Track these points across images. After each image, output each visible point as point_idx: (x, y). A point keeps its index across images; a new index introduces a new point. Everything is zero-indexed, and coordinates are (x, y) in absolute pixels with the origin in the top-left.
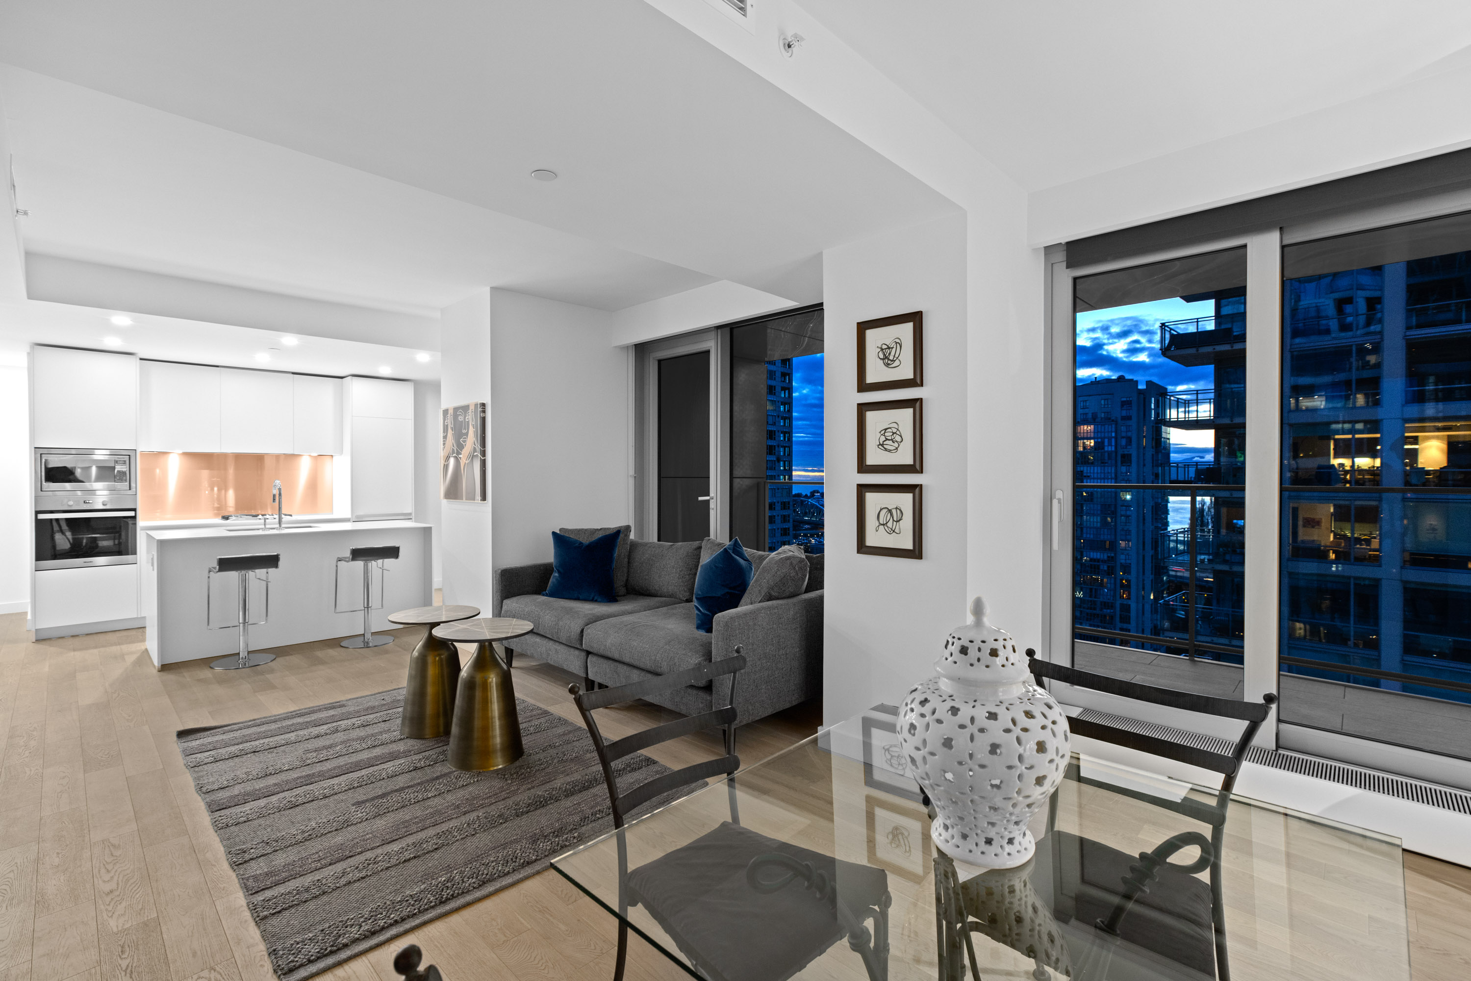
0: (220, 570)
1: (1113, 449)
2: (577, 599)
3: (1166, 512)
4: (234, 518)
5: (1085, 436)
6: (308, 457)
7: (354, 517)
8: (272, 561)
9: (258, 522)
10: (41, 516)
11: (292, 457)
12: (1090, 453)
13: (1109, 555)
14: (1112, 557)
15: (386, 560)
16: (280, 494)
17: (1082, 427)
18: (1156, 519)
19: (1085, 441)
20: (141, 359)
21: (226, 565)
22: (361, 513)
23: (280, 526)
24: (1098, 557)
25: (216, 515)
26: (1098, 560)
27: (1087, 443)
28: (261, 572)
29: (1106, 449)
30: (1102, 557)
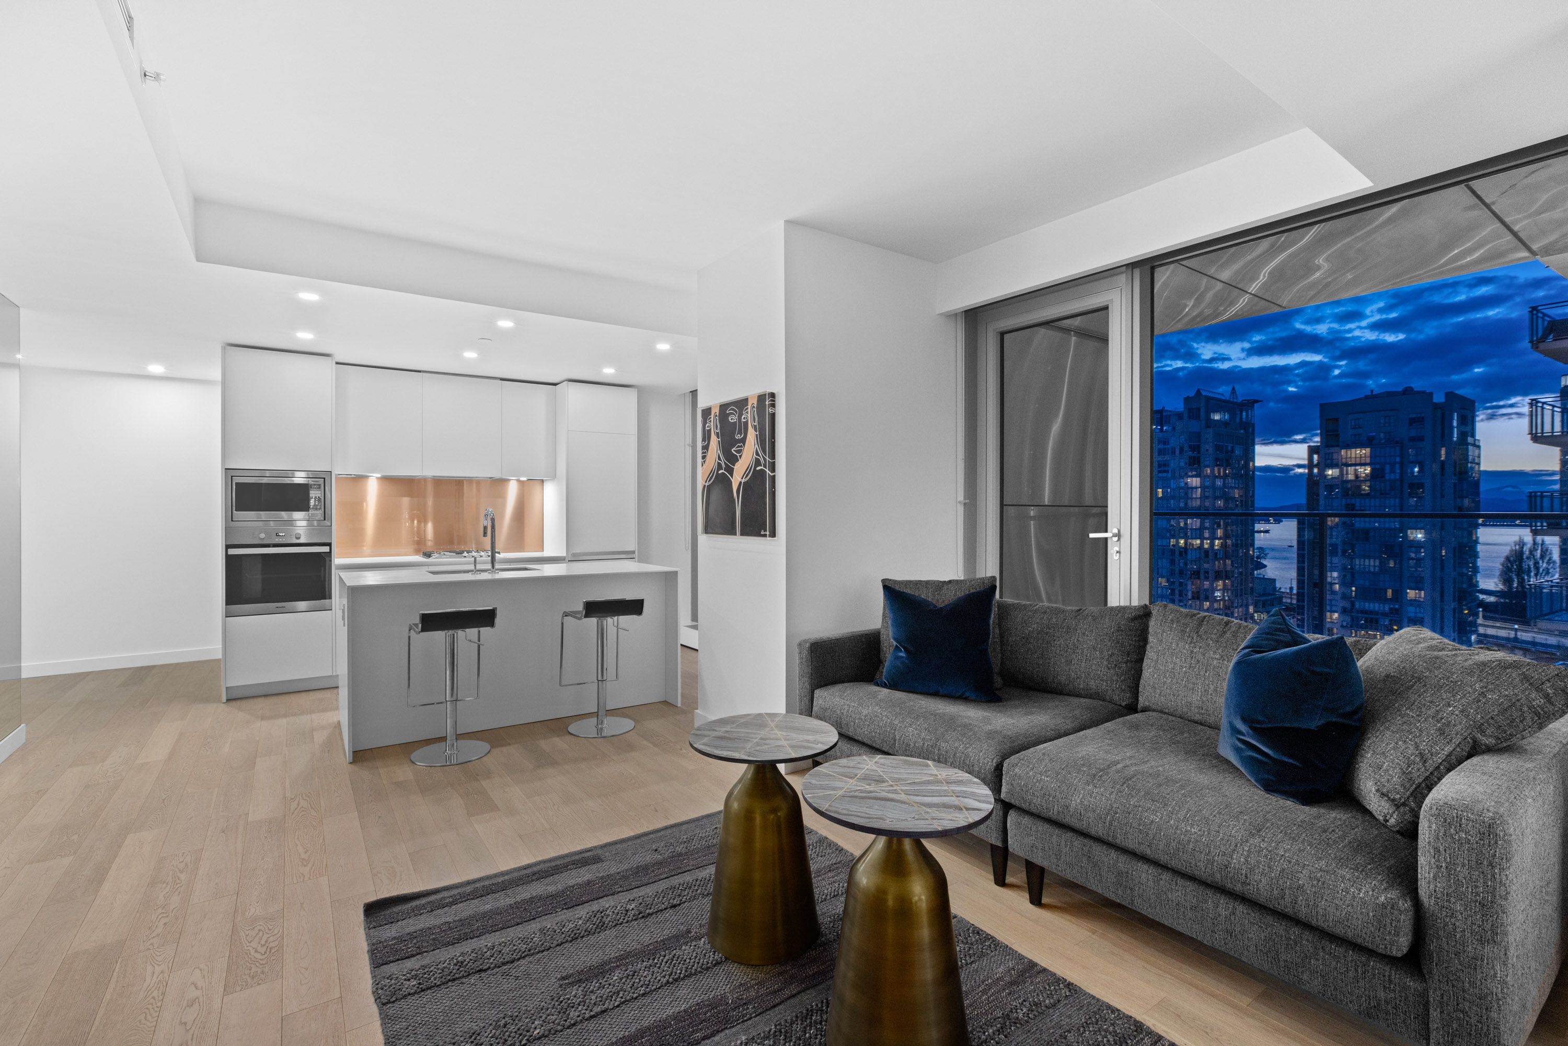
0: (424, 629)
1: (1398, 477)
2: (935, 694)
3: (1475, 555)
4: (436, 555)
5: (1358, 462)
6: (515, 481)
7: (570, 555)
8: (486, 618)
9: (463, 562)
10: (232, 552)
11: (499, 483)
12: (1365, 481)
13: (1392, 606)
14: (1397, 610)
15: (621, 617)
16: (493, 527)
17: (1353, 450)
18: (1459, 563)
19: (1357, 468)
20: (337, 363)
21: (430, 622)
22: (578, 551)
23: (493, 567)
24: (1377, 609)
25: (417, 552)
26: (1377, 613)
27: (1361, 470)
28: (472, 632)
29: (1387, 477)
30: (1382, 608)
